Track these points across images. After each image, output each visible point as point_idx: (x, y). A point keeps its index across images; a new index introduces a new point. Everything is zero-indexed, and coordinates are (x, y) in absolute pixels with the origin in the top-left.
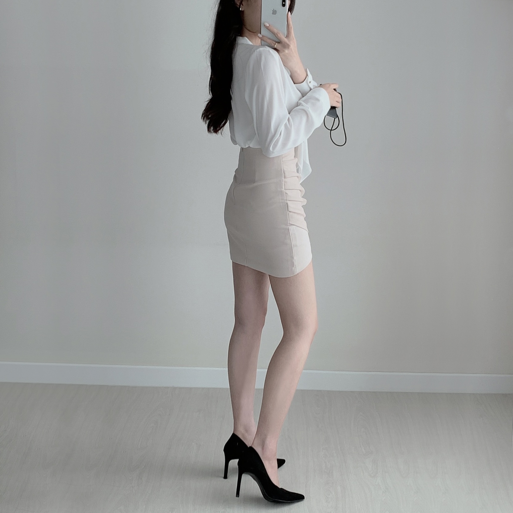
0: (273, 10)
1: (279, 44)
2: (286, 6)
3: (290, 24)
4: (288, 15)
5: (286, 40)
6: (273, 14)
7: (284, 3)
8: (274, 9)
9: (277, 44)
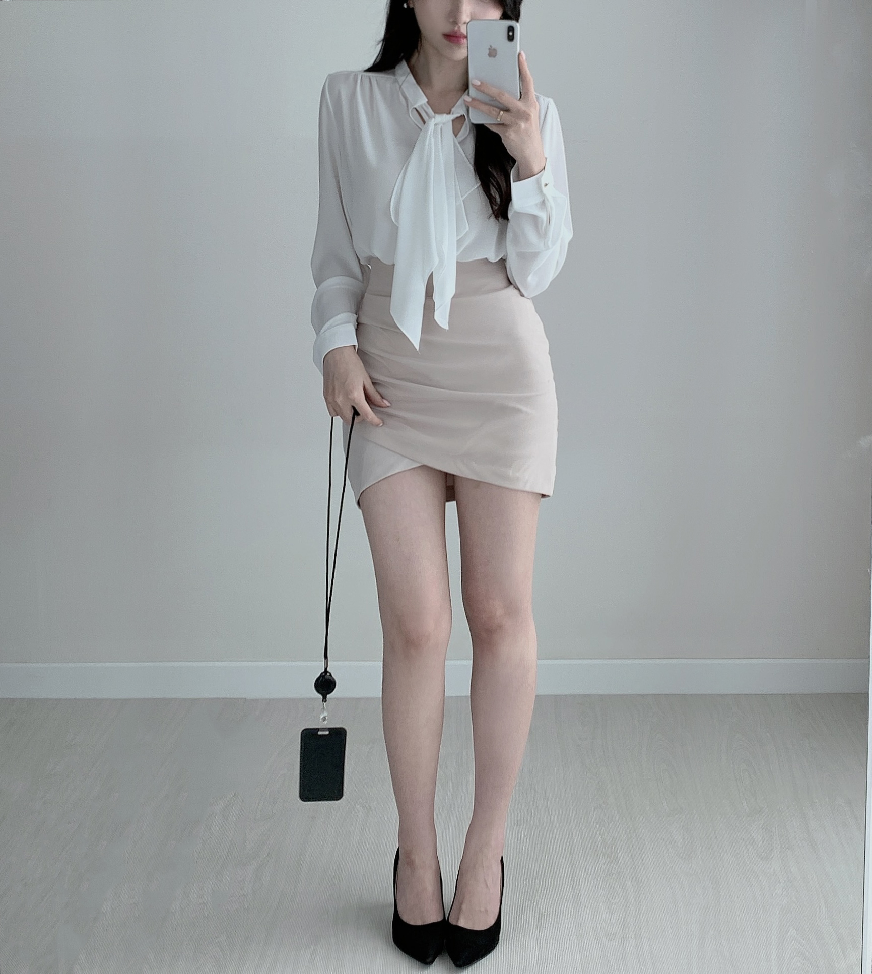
0: (489, 47)
1: (506, 113)
2: (515, 40)
3: (526, 74)
4: (521, 57)
5: (520, 105)
6: (490, 55)
7: (511, 34)
8: (491, 46)
9: (502, 113)
